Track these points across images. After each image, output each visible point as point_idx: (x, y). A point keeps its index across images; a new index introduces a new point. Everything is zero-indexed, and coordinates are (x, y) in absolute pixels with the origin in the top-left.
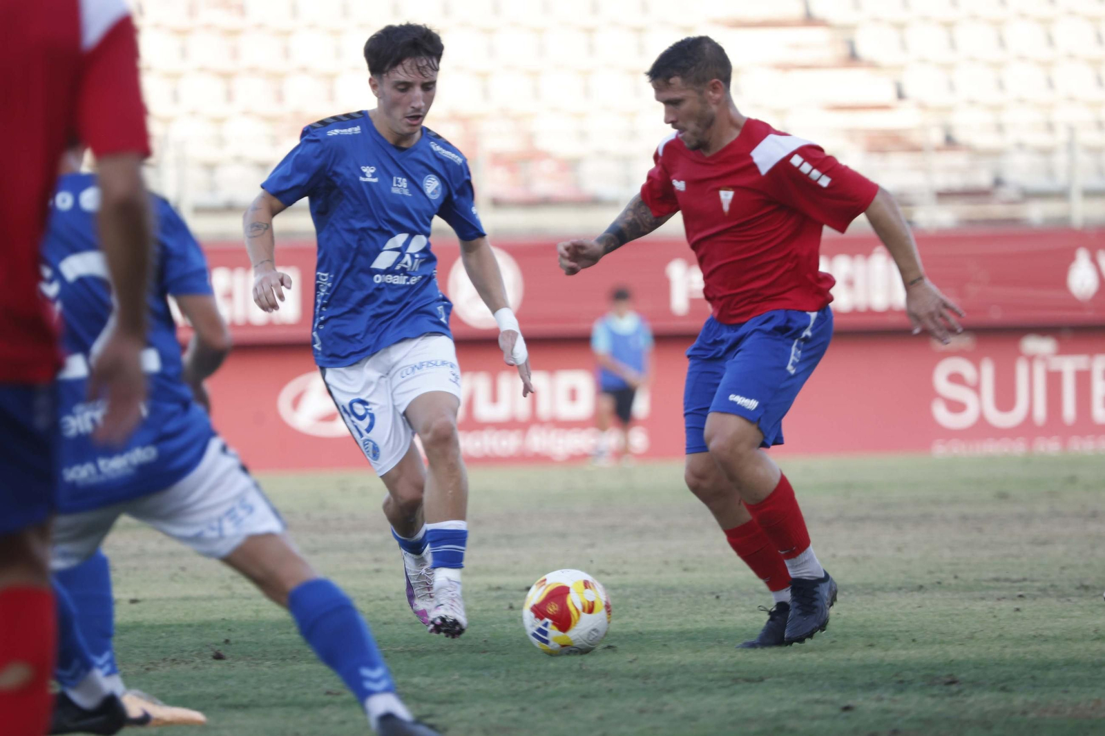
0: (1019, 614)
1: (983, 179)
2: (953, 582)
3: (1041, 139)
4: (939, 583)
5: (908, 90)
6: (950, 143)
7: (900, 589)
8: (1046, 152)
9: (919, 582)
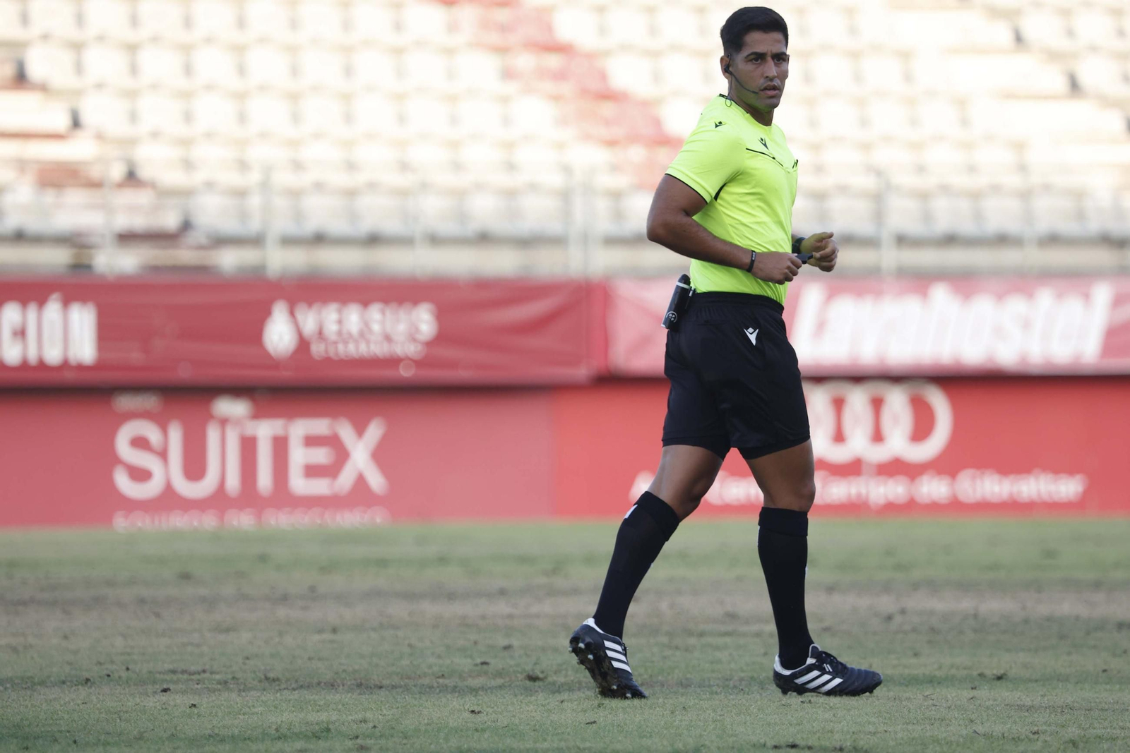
0: (196, 711)
1: (170, 221)
2: (124, 674)
3: (233, 178)
4: (109, 676)
5: (87, 117)
6: (132, 178)
7: (64, 682)
8: (241, 194)
9: (87, 675)
